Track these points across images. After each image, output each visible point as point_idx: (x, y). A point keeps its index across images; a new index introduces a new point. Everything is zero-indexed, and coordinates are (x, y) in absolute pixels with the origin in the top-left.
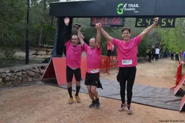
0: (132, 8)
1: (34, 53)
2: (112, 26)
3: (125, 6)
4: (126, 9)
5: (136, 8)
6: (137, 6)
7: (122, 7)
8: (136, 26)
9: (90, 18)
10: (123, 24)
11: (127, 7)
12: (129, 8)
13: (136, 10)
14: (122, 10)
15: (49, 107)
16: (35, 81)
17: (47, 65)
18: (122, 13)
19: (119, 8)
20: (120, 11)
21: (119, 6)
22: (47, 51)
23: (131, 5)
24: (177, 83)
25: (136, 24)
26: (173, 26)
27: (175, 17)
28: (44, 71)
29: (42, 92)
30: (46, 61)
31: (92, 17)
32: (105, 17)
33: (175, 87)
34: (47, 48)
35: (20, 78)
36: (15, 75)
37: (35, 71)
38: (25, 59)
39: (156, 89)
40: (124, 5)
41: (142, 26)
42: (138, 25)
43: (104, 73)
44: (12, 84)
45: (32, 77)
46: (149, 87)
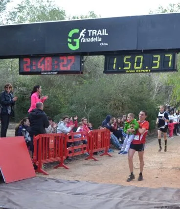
0: (95, 36)
3: (82, 34)
4: (84, 40)
5: (103, 37)
6: (104, 32)
8: (106, 71)
9: (17, 60)
10: (82, 67)
12: (91, 37)
18: (77, 47)
19: (72, 38)
20: (74, 44)
23: (94, 32)
25: (106, 68)
26: (173, 69)
31: (21, 57)
41: (117, 72)
43: (56, 168)
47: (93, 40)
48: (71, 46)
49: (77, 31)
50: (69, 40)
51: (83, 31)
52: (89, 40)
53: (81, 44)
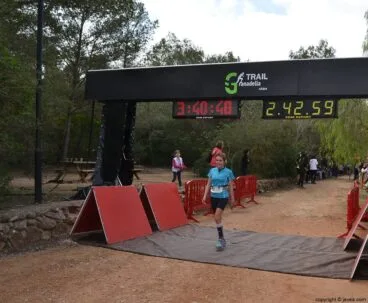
0: (253, 81)
1: (54, 178)
2: (216, 117)
3: (240, 78)
4: (243, 84)
6: (264, 77)
7: (234, 79)
8: (265, 117)
9: (171, 103)
10: (239, 112)
11: (245, 80)
12: (249, 81)
13: (262, 86)
14: (235, 84)
15: (89, 290)
16: (57, 239)
17: (82, 203)
18: (235, 91)
19: (230, 82)
20: (232, 88)
21: (228, 78)
22: (81, 173)
23: (253, 76)
24: (350, 227)
25: (264, 113)
26: (335, 116)
27: (336, 98)
28: (76, 217)
29: (72, 261)
30: (80, 195)
31: (175, 100)
32: (201, 100)
33: (347, 234)
34: (82, 166)
35: (24, 234)
36: (11, 228)
37: (57, 216)
38: (33, 192)
39: (309, 240)
40: (238, 75)
41: (275, 117)
42: (268, 114)
43: (205, 215)
44: (6, 247)
45: (51, 229)
46: (296, 238)
47: (252, 84)
48: (228, 90)
49: (235, 74)
50: (227, 84)
51: (242, 75)
52: (248, 84)
53: (239, 88)
